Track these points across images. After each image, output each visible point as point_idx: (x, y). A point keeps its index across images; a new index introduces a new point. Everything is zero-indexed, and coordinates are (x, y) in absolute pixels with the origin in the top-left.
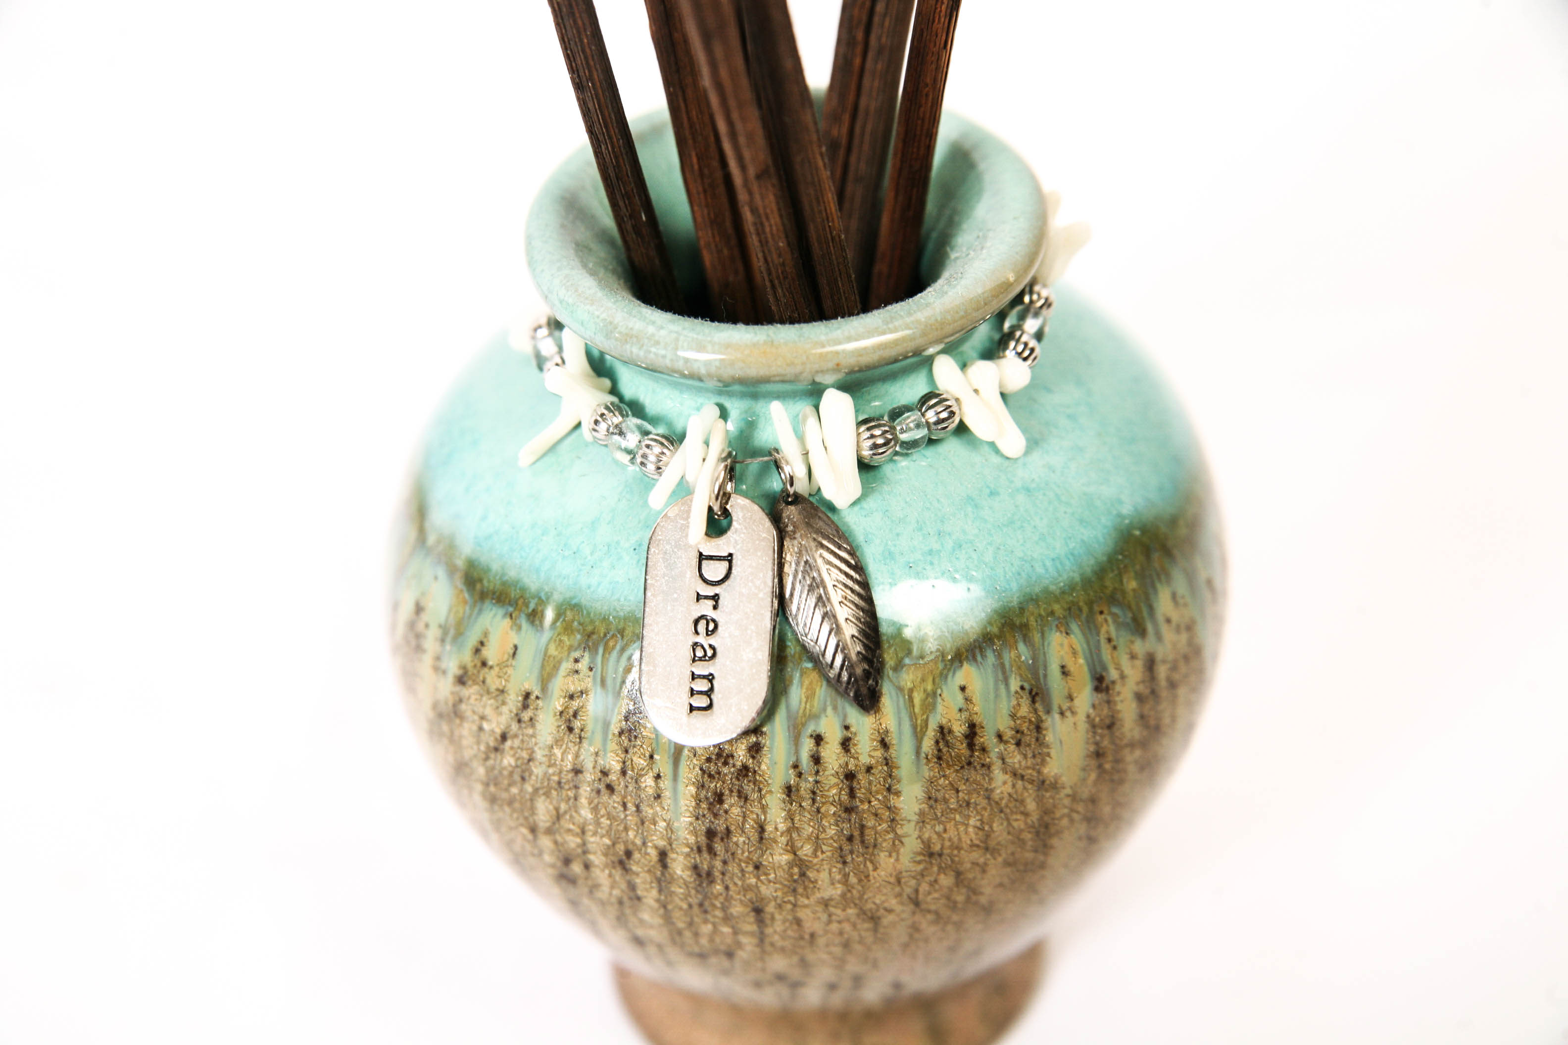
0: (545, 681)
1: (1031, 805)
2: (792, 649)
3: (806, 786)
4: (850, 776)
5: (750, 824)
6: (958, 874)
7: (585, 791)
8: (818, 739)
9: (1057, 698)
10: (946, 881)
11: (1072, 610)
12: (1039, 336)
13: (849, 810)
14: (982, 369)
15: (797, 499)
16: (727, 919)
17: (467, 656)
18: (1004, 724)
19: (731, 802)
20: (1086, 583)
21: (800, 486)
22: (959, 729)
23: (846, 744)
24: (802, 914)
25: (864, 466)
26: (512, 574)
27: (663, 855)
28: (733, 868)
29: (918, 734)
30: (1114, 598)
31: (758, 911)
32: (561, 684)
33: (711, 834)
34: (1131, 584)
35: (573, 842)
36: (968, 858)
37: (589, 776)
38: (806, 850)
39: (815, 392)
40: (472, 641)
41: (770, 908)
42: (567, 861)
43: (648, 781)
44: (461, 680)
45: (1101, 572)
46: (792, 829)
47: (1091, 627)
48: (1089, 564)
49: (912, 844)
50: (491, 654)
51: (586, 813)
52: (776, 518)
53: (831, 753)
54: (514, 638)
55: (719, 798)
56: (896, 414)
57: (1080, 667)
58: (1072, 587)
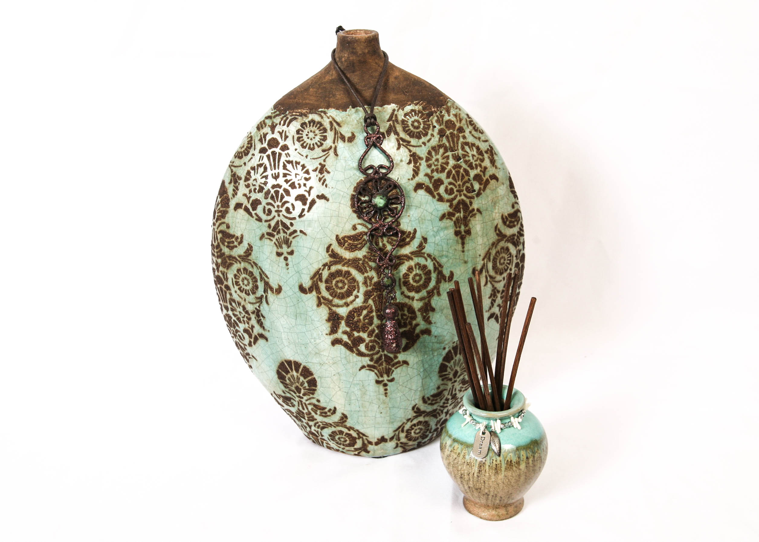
0: (461, 451)
1: (518, 472)
2: (490, 448)
3: (491, 465)
4: (496, 465)
5: (484, 470)
6: (509, 480)
7: (465, 465)
8: (493, 460)
9: (522, 459)
10: (507, 480)
11: (524, 449)
12: (523, 416)
13: (496, 469)
14: (516, 419)
15: (493, 432)
16: (481, 483)
17: (452, 449)
18: (515, 461)
19: (482, 467)
20: (526, 445)
21: (493, 430)
22: (510, 461)
23: (496, 461)
24: (490, 483)
25: (501, 429)
26: (459, 439)
27: (474, 473)
28: (482, 476)
29: (505, 460)
30: (530, 448)
31: (484, 482)
32: (464, 451)
33: (479, 471)
34: (532, 447)
35: (463, 472)
36: (510, 477)
37: (466, 463)
38: (491, 474)
39: (496, 420)
40: (453, 446)
41: (486, 482)
42: (462, 475)
43: (473, 464)
44: (451, 452)
45: (528, 445)
46: (489, 471)
47: (526, 451)
48: (527, 443)
49: (503, 475)
50: (455, 448)
51: (465, 468)
52: (490, 434)
53: (494, 462)
54: (458, 446)
55: (481, 466)
56: (506, 423)
57: (525, 455)
58: (524, 446)
